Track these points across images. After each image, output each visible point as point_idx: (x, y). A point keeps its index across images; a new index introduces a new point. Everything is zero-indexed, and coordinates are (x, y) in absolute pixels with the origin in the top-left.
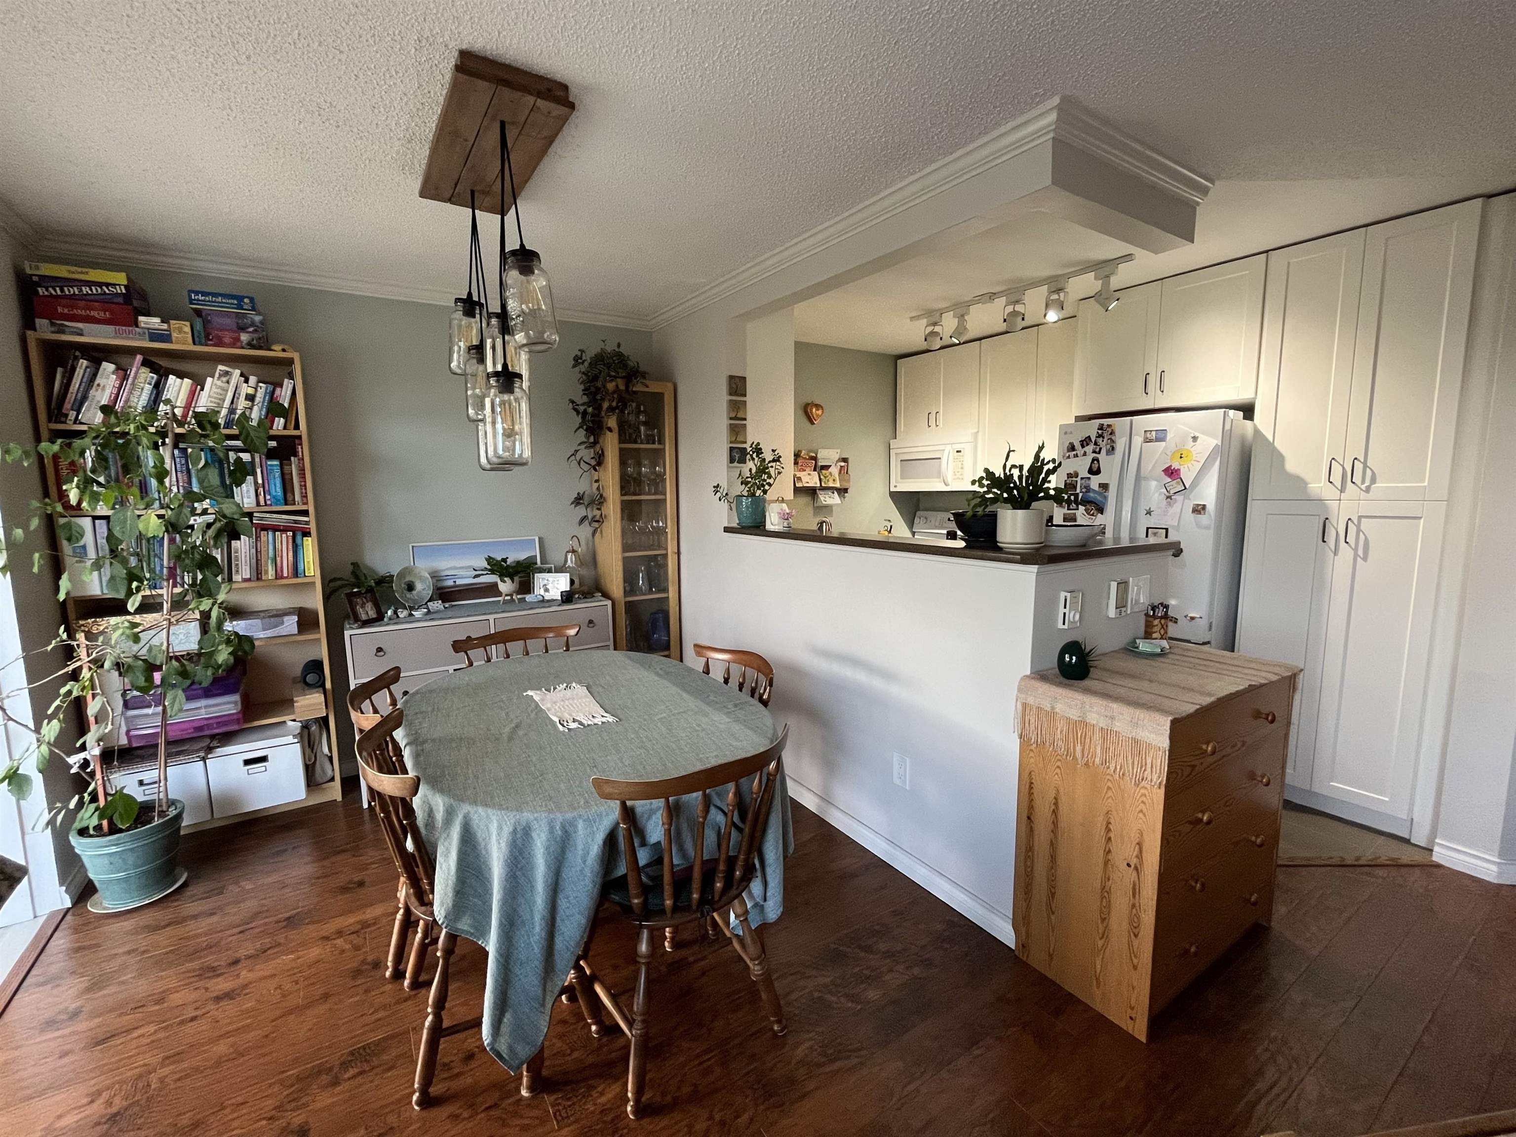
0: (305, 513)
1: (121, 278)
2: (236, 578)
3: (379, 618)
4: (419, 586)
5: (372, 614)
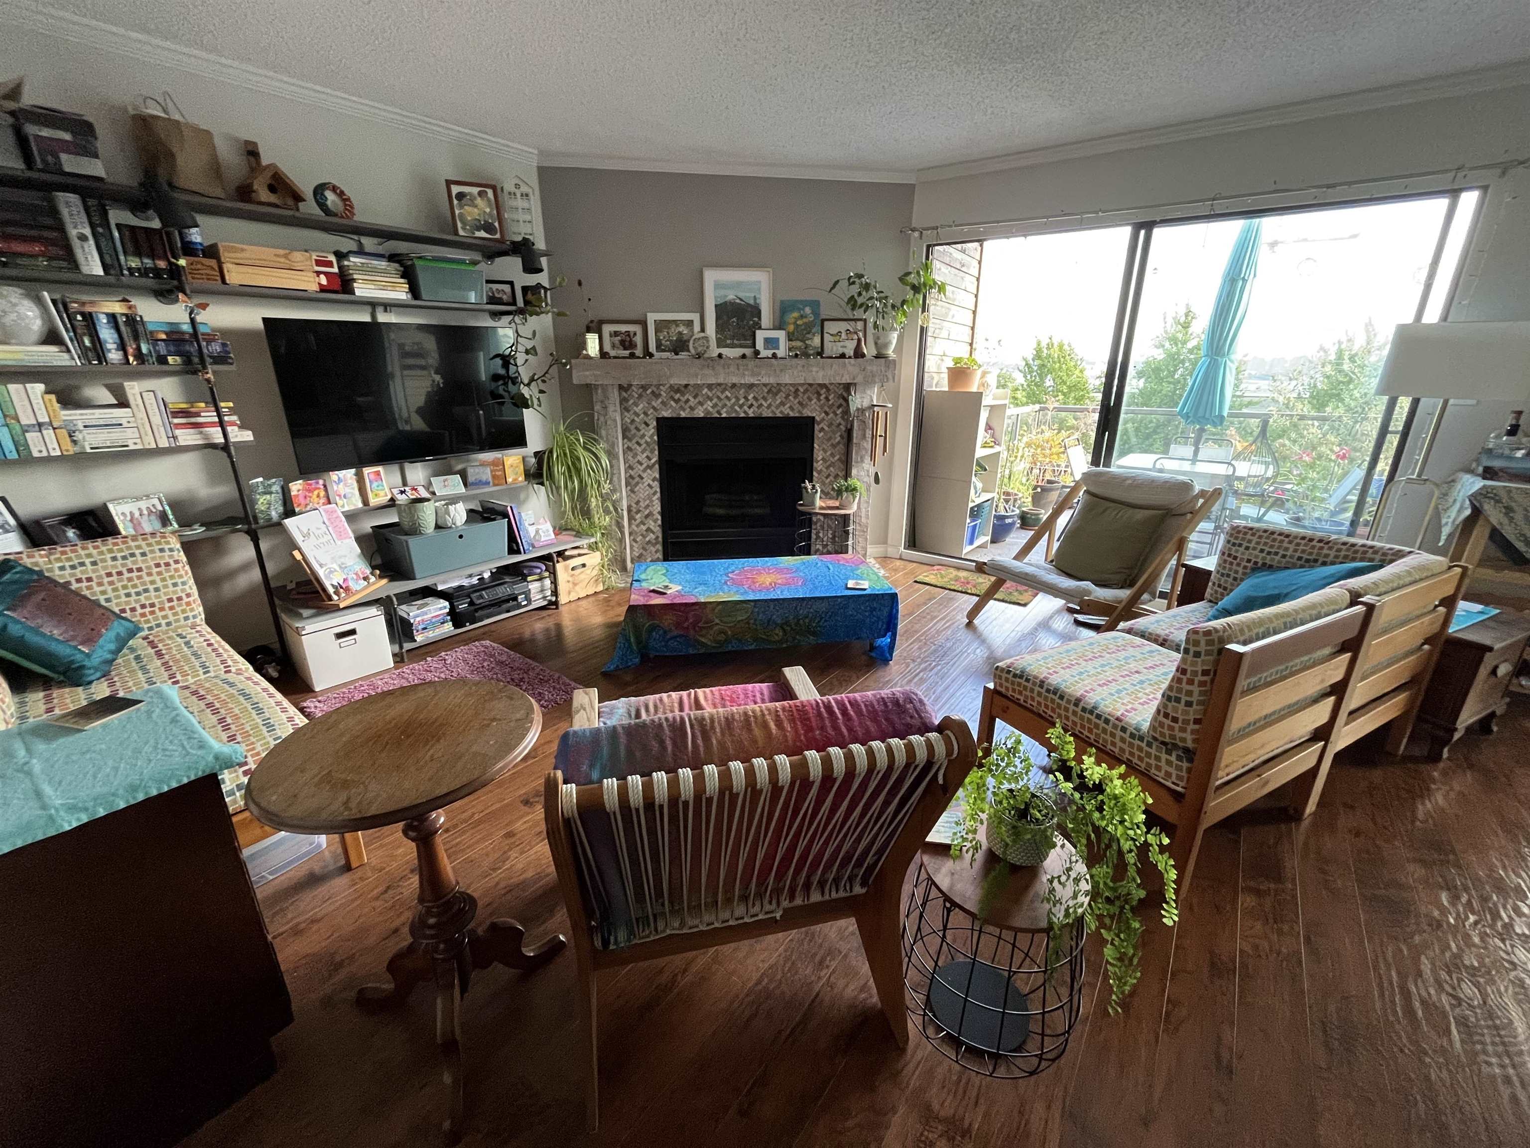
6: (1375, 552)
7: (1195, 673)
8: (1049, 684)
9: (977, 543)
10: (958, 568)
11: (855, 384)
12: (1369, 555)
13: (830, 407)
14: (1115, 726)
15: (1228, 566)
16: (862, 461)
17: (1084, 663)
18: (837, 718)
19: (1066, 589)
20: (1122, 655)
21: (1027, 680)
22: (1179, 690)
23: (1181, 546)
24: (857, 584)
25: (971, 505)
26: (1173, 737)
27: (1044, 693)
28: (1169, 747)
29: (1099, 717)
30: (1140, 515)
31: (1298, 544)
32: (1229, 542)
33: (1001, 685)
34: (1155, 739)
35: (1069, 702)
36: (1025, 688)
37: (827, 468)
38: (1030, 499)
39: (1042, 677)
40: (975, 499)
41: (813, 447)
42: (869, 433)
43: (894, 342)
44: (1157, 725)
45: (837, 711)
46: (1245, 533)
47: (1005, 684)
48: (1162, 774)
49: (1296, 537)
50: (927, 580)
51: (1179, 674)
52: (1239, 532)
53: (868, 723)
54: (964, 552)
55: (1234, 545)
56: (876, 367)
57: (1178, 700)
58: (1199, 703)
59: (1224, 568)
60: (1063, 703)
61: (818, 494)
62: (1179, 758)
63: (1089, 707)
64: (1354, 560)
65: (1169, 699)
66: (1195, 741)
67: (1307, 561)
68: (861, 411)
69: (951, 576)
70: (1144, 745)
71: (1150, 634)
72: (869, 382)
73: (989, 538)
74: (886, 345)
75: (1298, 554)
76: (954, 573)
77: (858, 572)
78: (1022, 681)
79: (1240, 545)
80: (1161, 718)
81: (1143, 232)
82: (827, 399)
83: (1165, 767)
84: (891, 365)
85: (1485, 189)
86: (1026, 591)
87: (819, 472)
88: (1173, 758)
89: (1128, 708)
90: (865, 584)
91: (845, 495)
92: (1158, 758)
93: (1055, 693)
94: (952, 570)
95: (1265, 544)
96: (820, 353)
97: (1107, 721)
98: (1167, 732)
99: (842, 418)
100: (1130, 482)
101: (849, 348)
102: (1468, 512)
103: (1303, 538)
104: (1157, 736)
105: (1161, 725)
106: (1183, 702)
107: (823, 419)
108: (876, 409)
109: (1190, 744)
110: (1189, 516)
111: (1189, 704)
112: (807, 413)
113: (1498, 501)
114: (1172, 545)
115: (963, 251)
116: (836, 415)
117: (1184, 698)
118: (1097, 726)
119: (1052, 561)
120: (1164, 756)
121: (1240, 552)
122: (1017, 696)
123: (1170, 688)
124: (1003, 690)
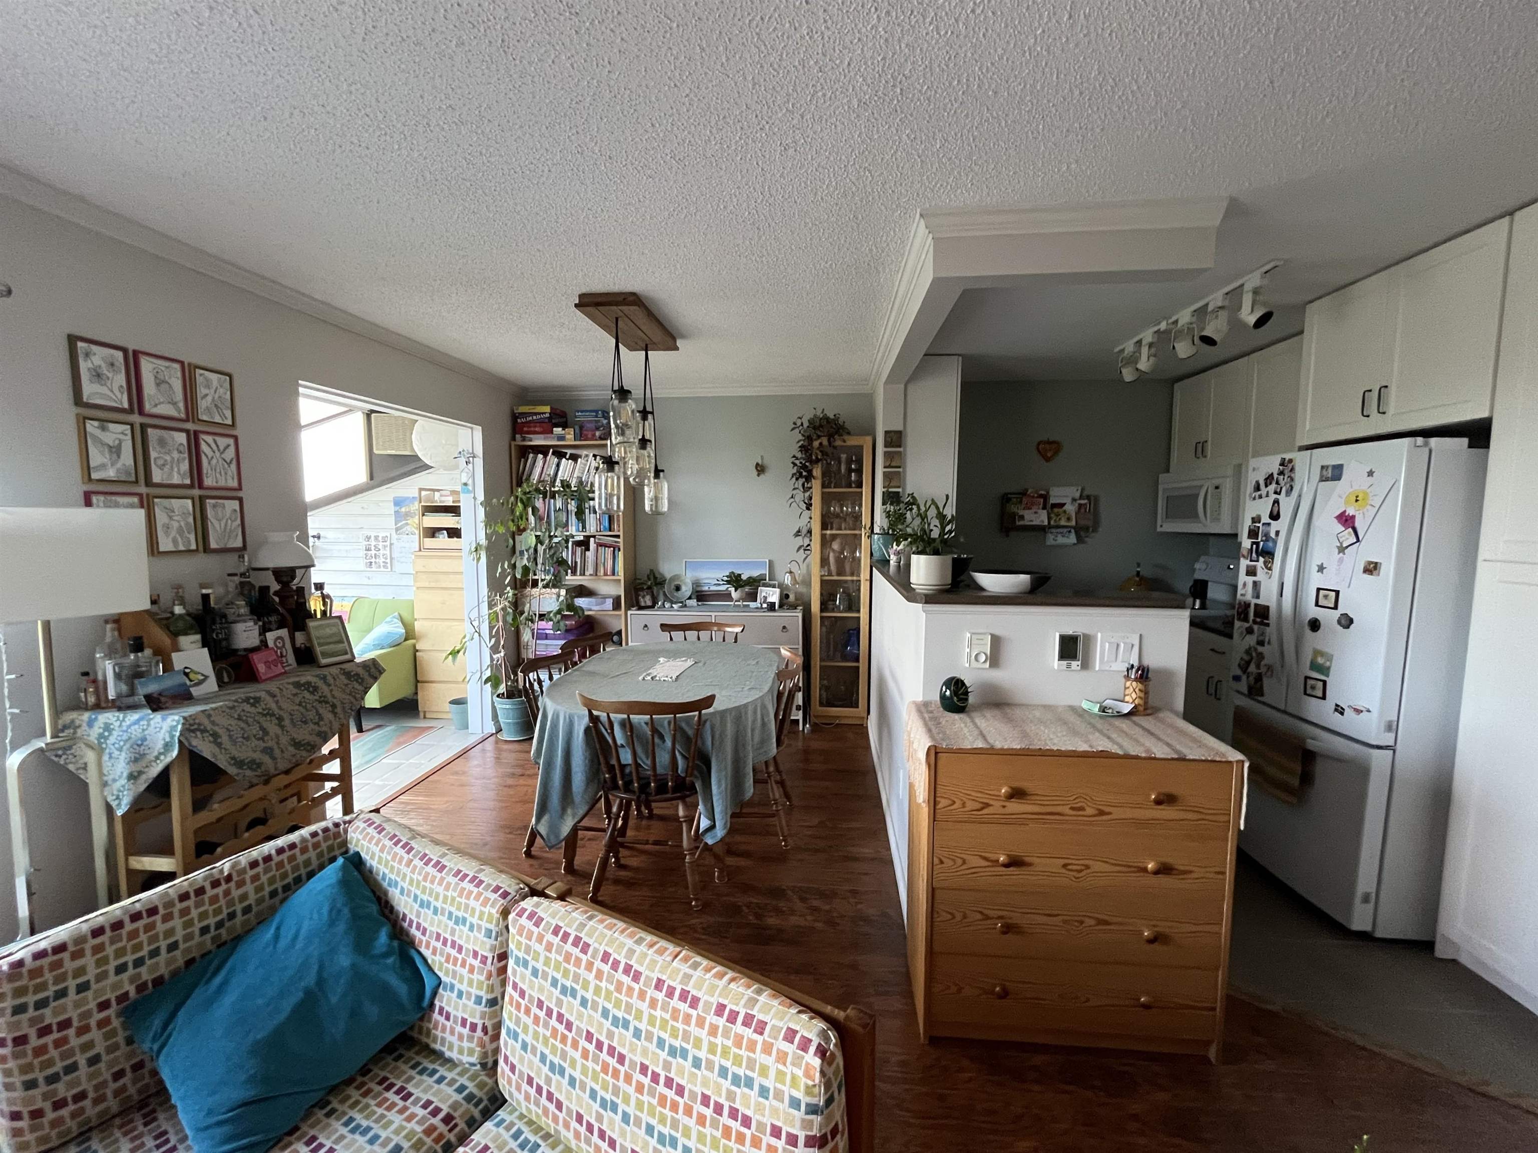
0: (618, 536)
1: (547, 409)
2: (587, 573)
3: (652, 607)
4: (684, 588)
5: (649, 603)
102: (172, 756)
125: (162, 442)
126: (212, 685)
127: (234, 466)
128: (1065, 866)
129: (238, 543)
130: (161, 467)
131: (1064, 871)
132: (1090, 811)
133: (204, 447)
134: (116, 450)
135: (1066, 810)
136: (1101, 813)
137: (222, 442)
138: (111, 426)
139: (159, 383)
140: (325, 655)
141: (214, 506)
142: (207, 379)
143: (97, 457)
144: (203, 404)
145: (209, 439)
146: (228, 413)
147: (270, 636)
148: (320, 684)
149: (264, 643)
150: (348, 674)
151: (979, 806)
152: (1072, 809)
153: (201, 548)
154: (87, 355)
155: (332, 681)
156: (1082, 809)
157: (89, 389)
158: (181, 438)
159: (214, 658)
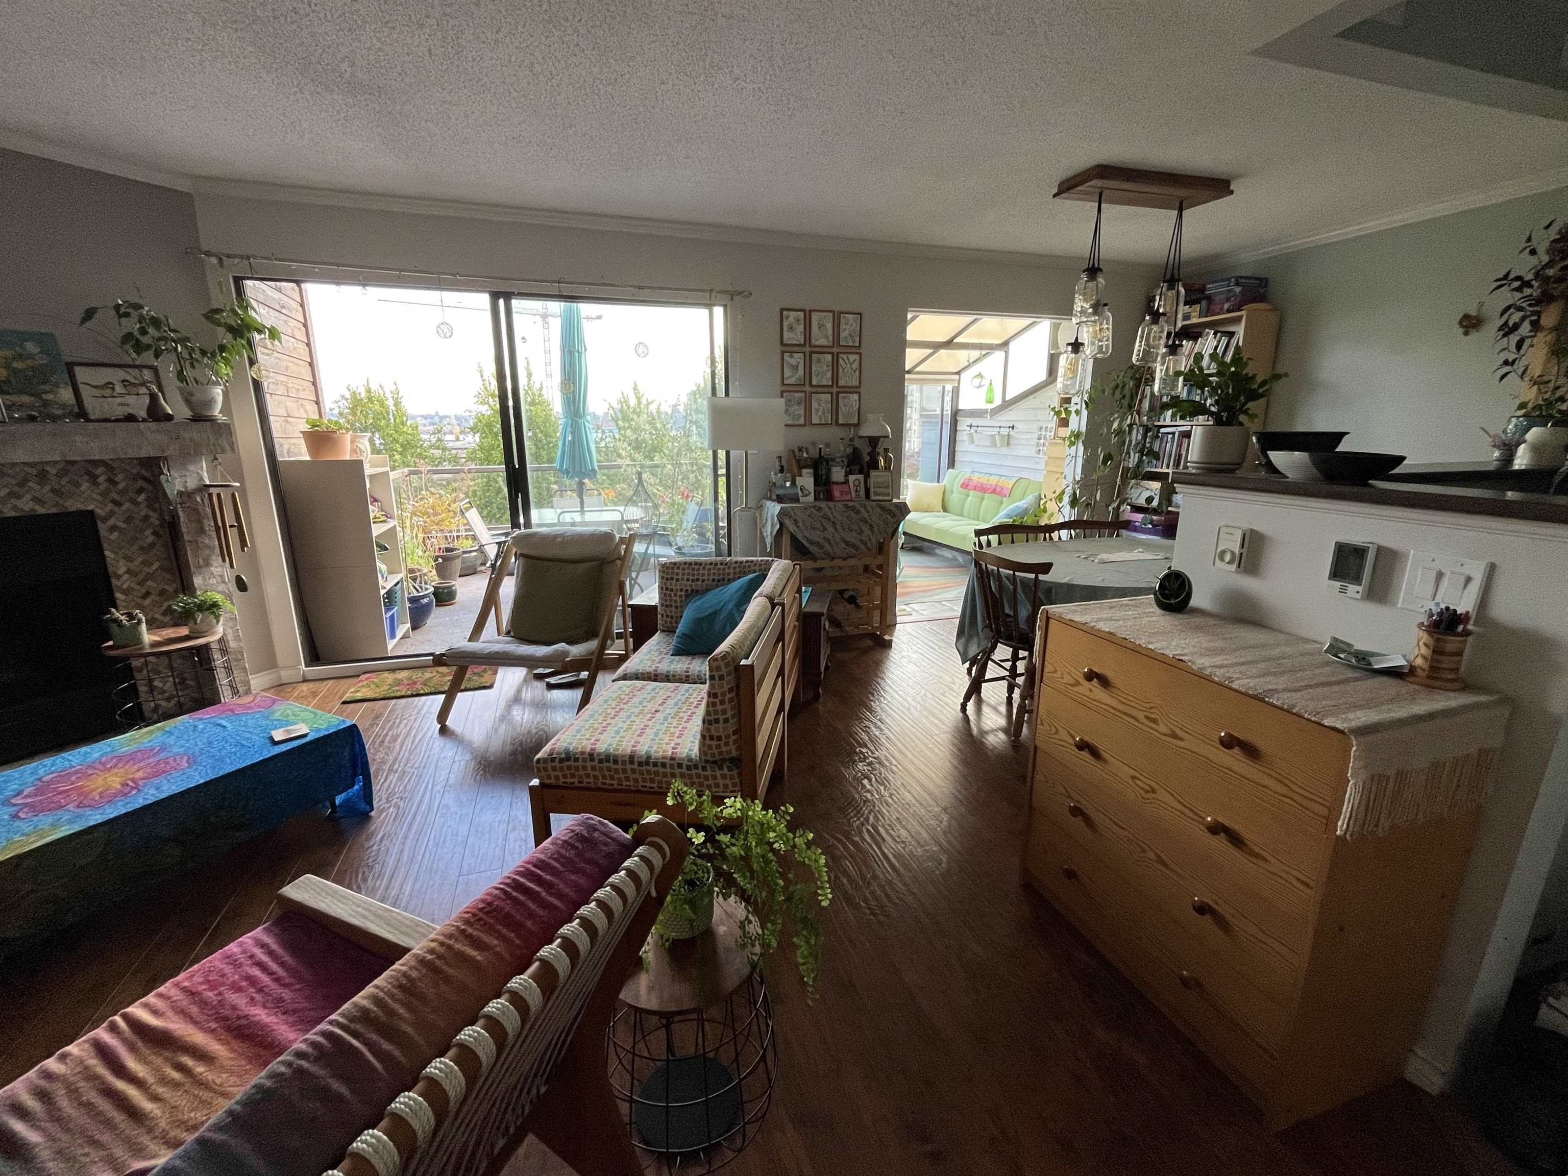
6: (755, 565)
7: (723, 694)
8: (599, 754)
9: (400, 633)
10: (393, 670)
11: (166, 459)
12: (752, 568)
13: (122, 492)
14: (672, 766)
15: (668, 598)
16: (208, 564)
17: (613, 721)
18: (537, 893)
19: (544, 657)
20: (635, 700)
21: (576, 760)
22: (716, 712)
23: (622, 591)
24: (288, 731)
25: (383, 592)
26: (721, 753)
27: (598, 765)
28: (717, 763)
29: (655, 764)
30: (582, 567)
31: (709, 570)
32: (663, 578)
33: (549, 777)
34: (707, 761)
35: (624, 763)
36: (577, 768)
37: (141, 583)
38: (434, 572)
39: (588, 750)
40: (385, 584)
41: (103, 557)
42: (209, 524)
43: (220, 399)
44: (706, 749)
45: (531, 885)
46: (673, 568)
47: (553, 774)
48: (721, 789)
49: (706, 564)
50: (359, 696)
51: (711, 700)
52: (668, 568)
53: (573, 877)
54: (390, 647)
55: (667, 579)
56: (195, 433)
57: (717, 721)
58: (733, 717)
59: (666, 601)
60: (619, 766)
61: (144, 626)
62: (730, 769)
63: (643, 760)
64: (745, 574)
65: (710, 723)
66: (739, 748)
67: (719, 581)
68: (186, 495)
69: (390, 681)
70: (700, 771)
71: (642, 674)
72: (190, 454)
73: (409, 625)
74: (210, 402)
75: (711, 577)
76: (389, 677)
77: (277, 715)
78: (571, 763)
79: (672, 579)
80: (708, 742)
81: (501, 302)
82: (111, 481)
83: (721, 782)
84: (225, 431)
85: (725, 306)
86: (485, 671)
87: (126, 592)
88: (726, 771)
89: (672, 745)
90: (302, 729)
91: (200, 617)
92: (714, 777)
93: (608, 761)
94: (386, 674)
95: (689, 574)
96: (81, 414)
97: (664, 765)
98: (716, 752)
99: (150, 507)
100: (559, 539)
101: (139, 405)
102: (778, 526)
103: (711, 564)
104: (709, 758)
105: (710, 747)
106: (721, 721)
107: (112, 514)
108: (212, 490)
109: (734, 754)
110: (619, 562)
111: (726, 721)
112: (74, 505)
113: (790, 517)
114: (615, 591)
115: (279, 290)
116: (137, 504)
117: (721, 718)
118: (657, 773)
119: (508, 633)
120: (718, 773)
121: (673, 585)
122: (569, 780)
123: (708, 713)
124: (552, 781)
125: (819, 361)
126: (811, 498)
127: (857, 372)
128: (1134, 778)
129: (855, 421)
130: (817, 375)
131: (1130, 782)
132: (1162, 728)
133: (841, 361)
134: (795, 368)
135: (1141, 716)
136: (1174, 736)
137: (853, 357)
138: (795, 355)
139: (821, 326)
140: (876, 494)
141: (844, 398)
142: (847, 319)
143: (787, 373)
144: (843, 335)
145: (844, 356)
146: (857, 339)
147: (852, 478)
148: (862, 510)
149: (846, 482)
150: (882, 508)
151: (1072, 681)
152: (1146, 717)
153: (834, 422)
154: (787, 317)
155: (870, 510)
156: (1154, 721)
157: (787, 335)
158: (829, 357)
159: (816, 484)
